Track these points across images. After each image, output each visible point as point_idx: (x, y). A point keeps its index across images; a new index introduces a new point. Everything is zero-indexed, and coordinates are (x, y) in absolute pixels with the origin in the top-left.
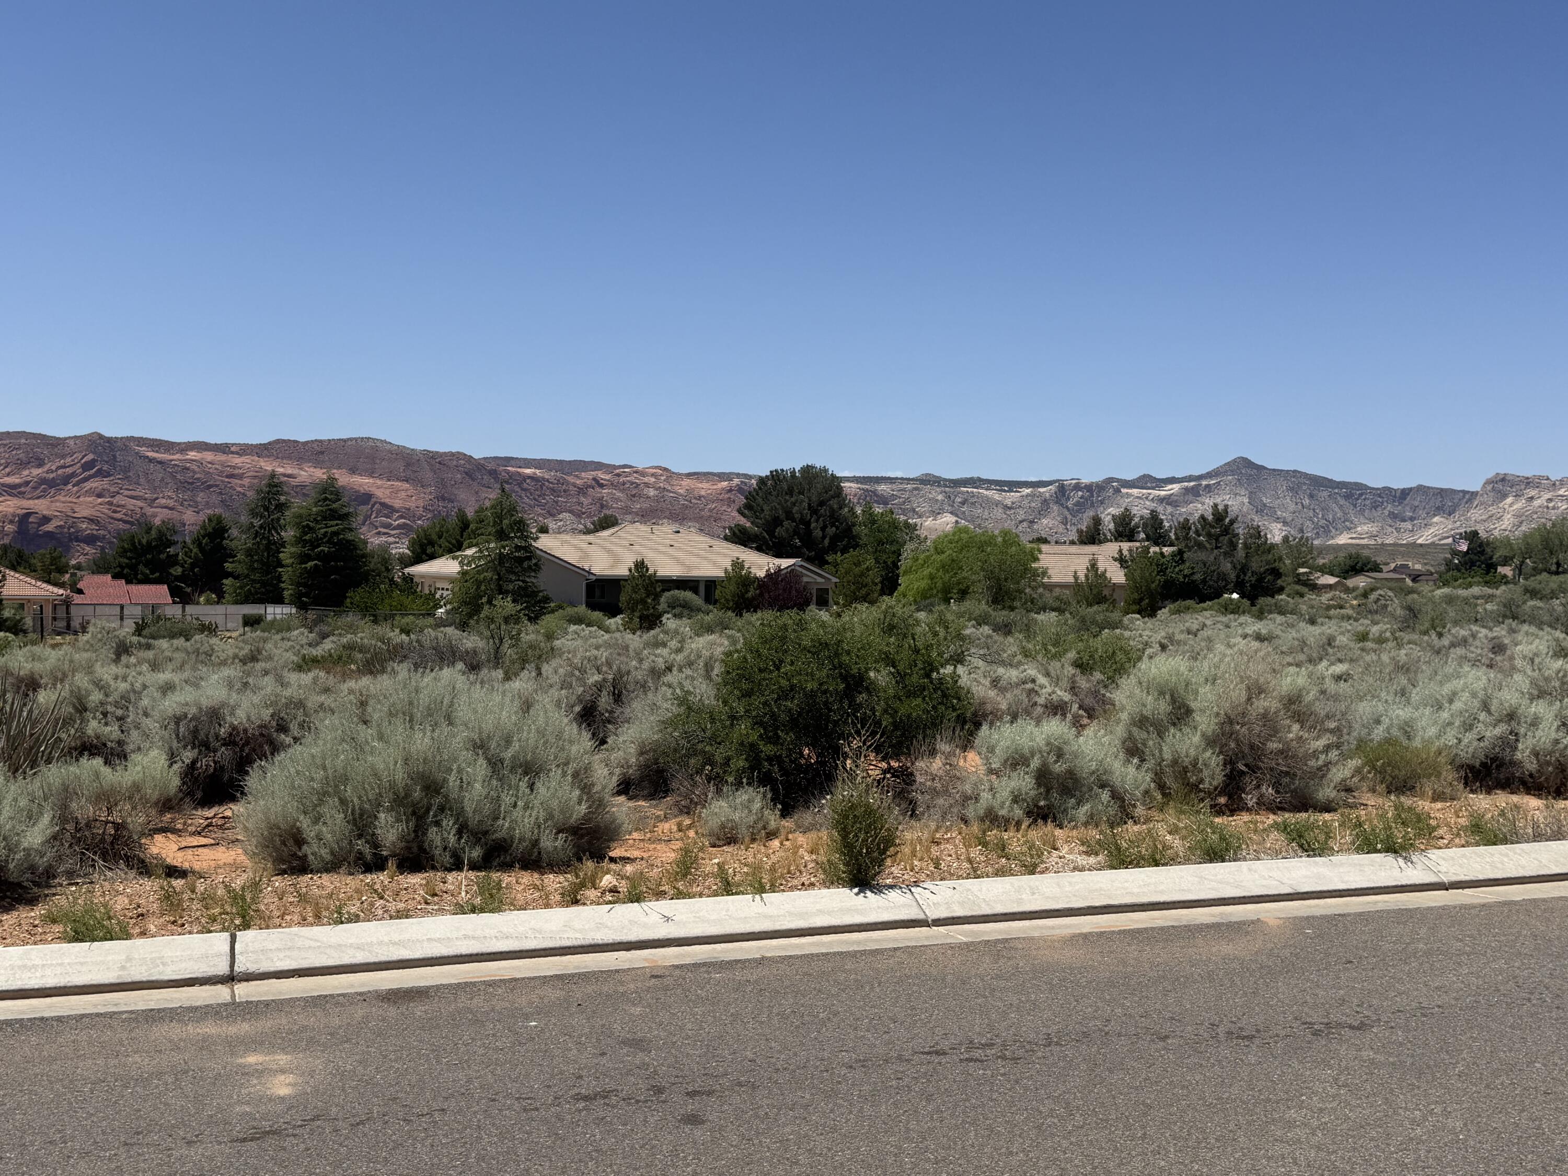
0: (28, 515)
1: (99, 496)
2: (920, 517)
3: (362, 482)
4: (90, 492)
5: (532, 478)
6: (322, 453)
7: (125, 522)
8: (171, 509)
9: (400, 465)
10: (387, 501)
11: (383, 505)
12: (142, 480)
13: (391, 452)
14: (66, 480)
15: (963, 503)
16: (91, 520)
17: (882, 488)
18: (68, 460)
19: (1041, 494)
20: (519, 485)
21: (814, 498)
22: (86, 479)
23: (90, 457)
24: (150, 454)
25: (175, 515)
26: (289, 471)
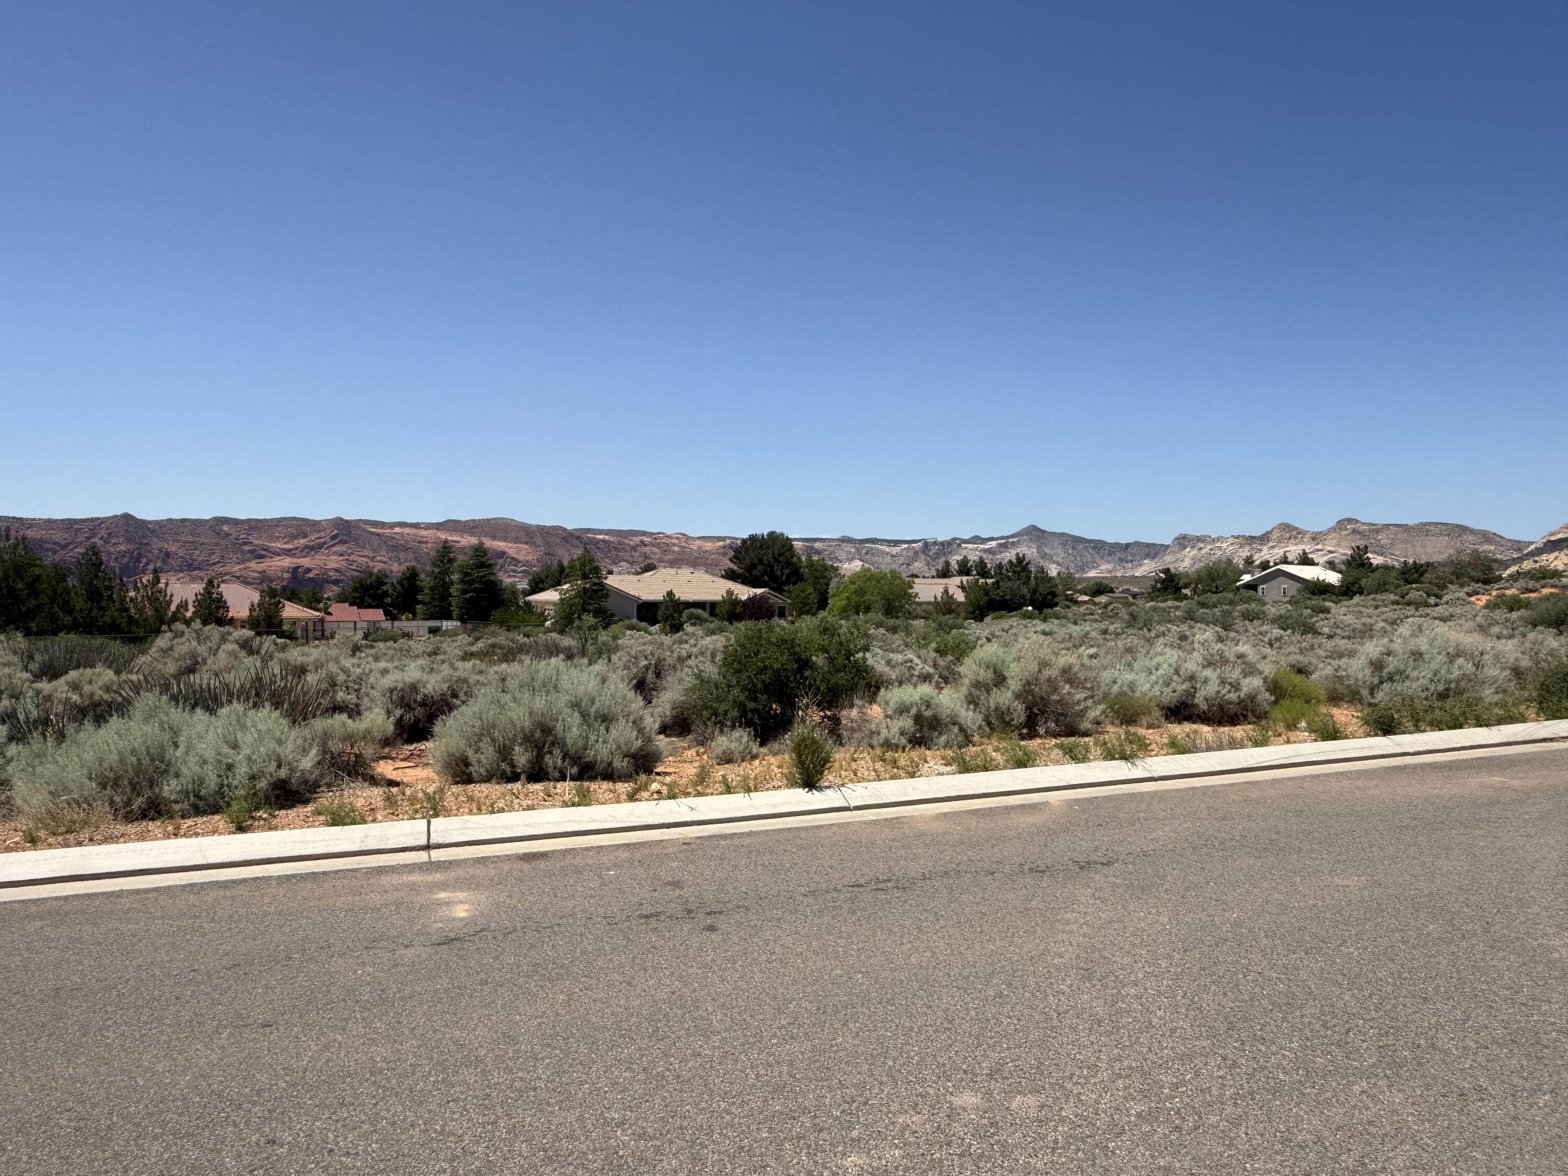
0: (298, 567)
1: (341, 555)
2: (841, 562)
3: (500, 545)
4: (335, 553)
5: (603, 541)
6: (475, 527)
7: (357, 571)
8: (385, 563)
9: (522, 535)
10: (515, 556)
11: (513, 559)
12: (367, 546)
13: (517, 526)
14: (321, 546)
15: (867, 553)
16: (336, 570)
17: (817, 545)
18: (322, 534)
19: (914, 548)
20: (595, 545)
21: (776, 551)
22: (333, 546)
23: (336, 532)
24: (373, 530)
25: (386, 567)
26: (456, 539)
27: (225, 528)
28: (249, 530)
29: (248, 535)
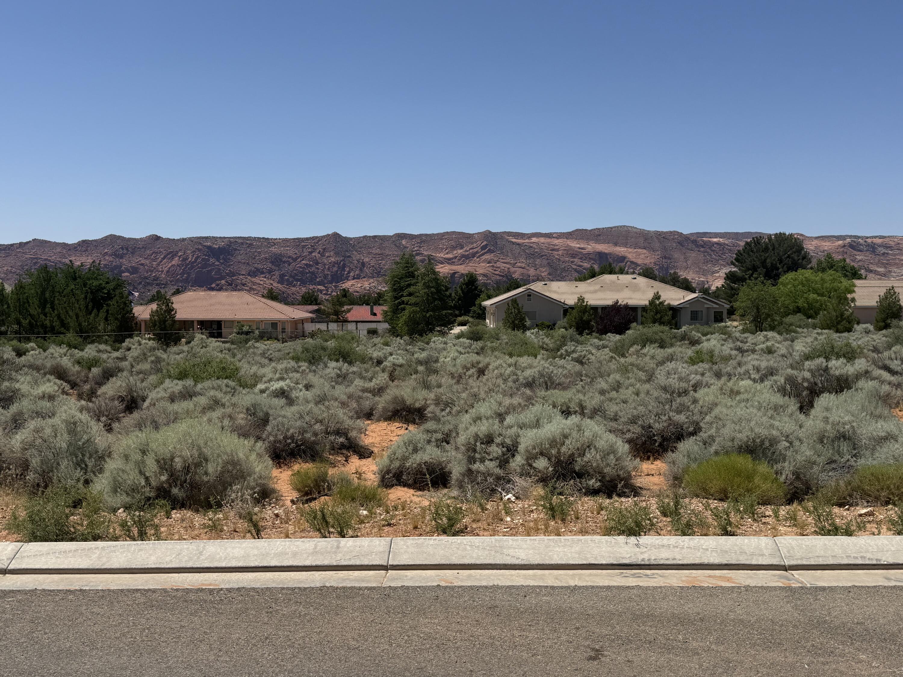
0: (455, 273)
1: (489, 263)
3: (621, 250)
4: (484, 261)
5: (717, 244)
6: (599, 235)
7: (500, 276)
9: (641, 240)
10: (634, 260)
11: (632, 262)
12: (509, 254)
13: (636, 233)
14: (474, 255)
18: (475, 245)
20: (710, 248)
22: (483, 255)
23: (485, 243)
24: (514, 240)
25: (525, 271)
26: (582, 246)
27: (404, 242)
28: (421, 242)
29: (420, 247)
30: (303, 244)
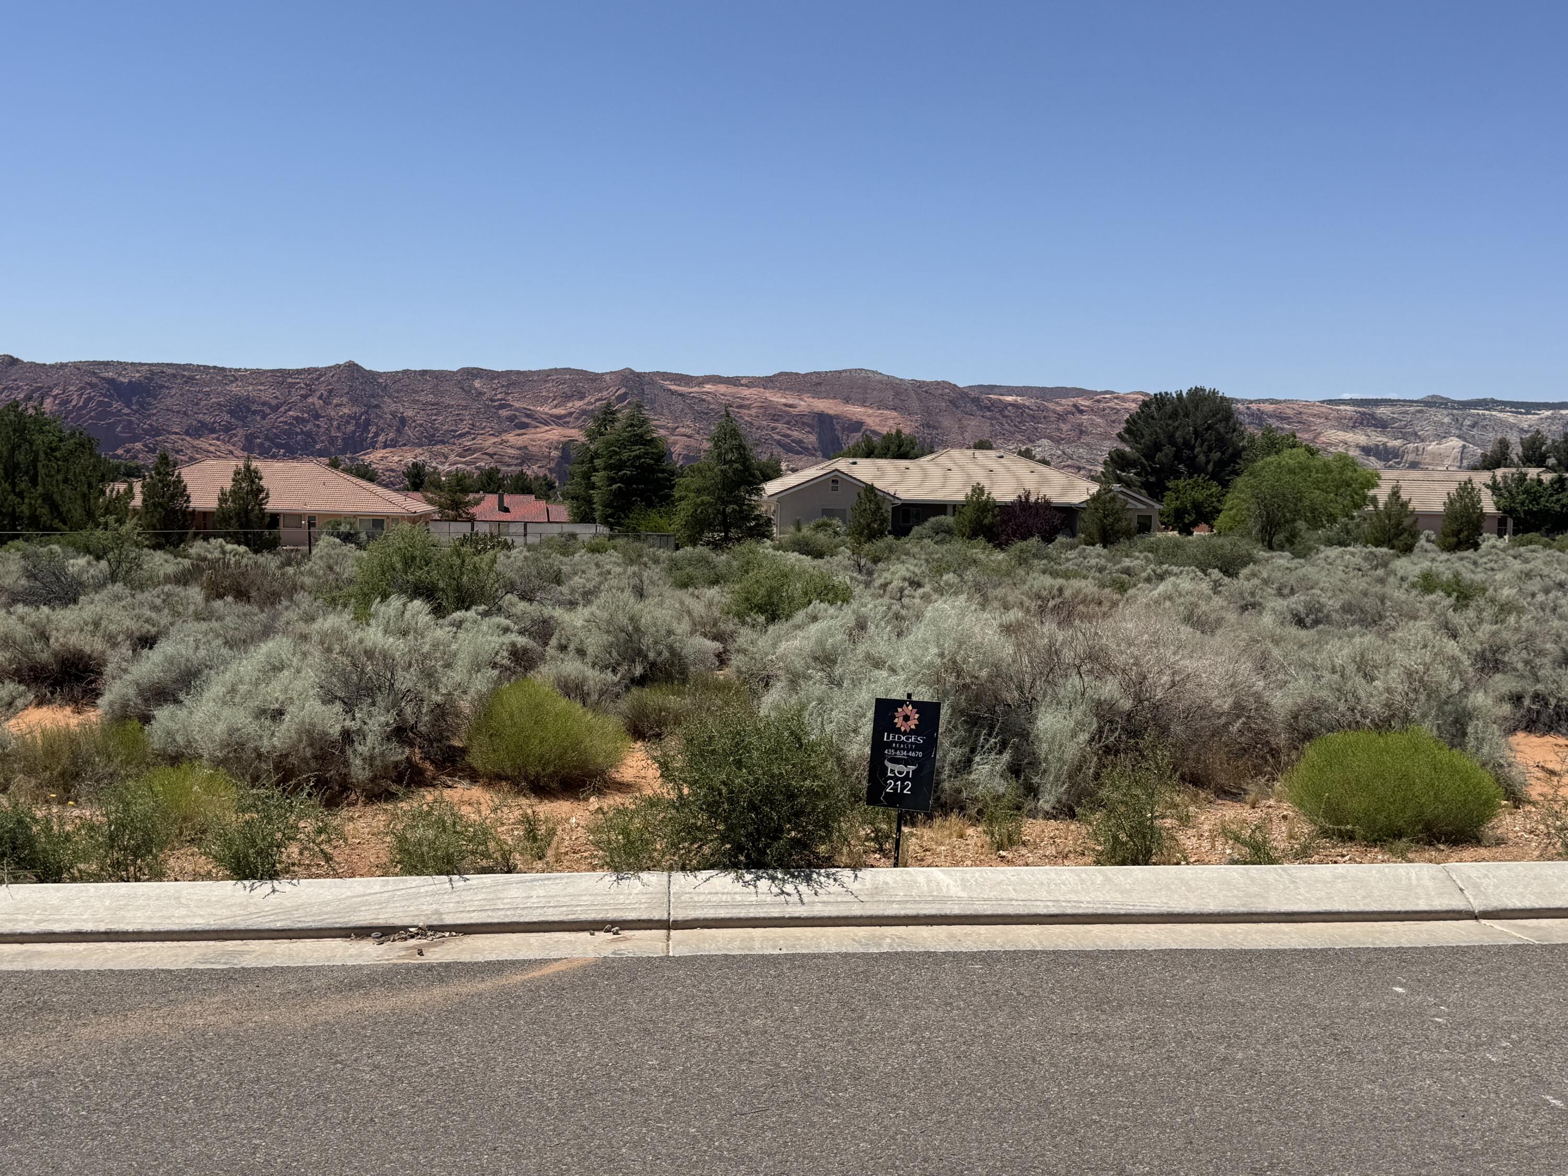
0: (570, 442)
2: (1423, 441)
9: (889, 394)
10: (876, 428)
12: (666, 411)
13: (881, 382)
15: (1473, 426)
17: (1381, 411)
18: (605, 393)
20: (1001, 412)
23: (622, 391)
24: (673, 387)
27: (477, 384)
28: (508, 386)
29: (507, 394)
30: (290, 380)
